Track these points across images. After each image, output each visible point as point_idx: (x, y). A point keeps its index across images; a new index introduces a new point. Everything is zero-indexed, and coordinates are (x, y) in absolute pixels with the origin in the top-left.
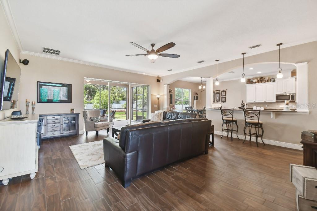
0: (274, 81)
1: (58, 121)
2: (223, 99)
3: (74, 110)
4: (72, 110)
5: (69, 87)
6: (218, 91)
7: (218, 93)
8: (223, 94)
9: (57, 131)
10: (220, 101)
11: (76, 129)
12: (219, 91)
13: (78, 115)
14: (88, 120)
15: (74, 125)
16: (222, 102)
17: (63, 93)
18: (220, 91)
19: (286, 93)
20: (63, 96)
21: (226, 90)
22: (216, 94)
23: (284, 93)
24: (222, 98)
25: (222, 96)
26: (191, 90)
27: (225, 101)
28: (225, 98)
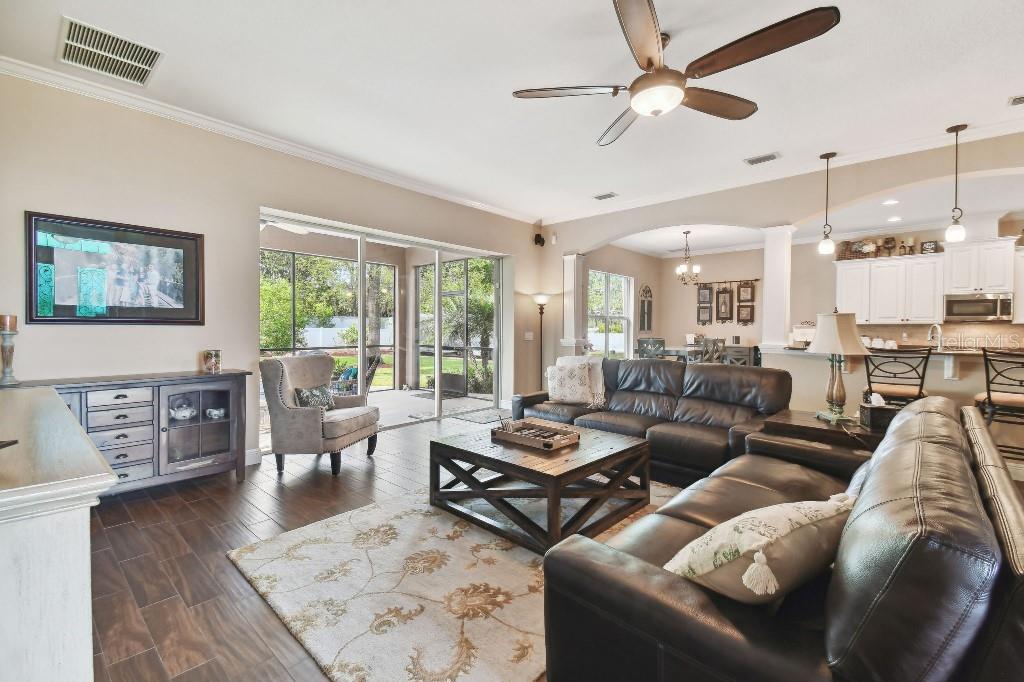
0: (938, 249)
1: (144, 414)
2: (745, 313)
3: (217, 356)
4: (207, 356)
5: (191, 246)
6: (724, 285)
7: (725, 291)
8: (746, 294)
9: (138, 463)
10: (731, 318)
11: (234, 446)
12: (728, 285)
13: (239, 379)
14: (289, 402)
15: (223, 427)
16: (739, 320)
17: (163, 273)
18: (735, 287)
19: (982, 292)
20: (162, 288)
21: (756, 280)
22: (718, 293)
23: (976, 292)
24: (739, 307)
25: (739, 301)
26: (632, 280)
27: (751, 320)
28: (752, 308)
